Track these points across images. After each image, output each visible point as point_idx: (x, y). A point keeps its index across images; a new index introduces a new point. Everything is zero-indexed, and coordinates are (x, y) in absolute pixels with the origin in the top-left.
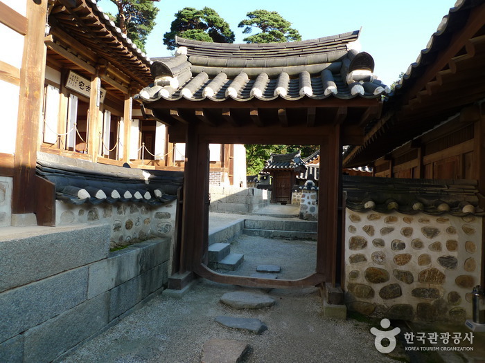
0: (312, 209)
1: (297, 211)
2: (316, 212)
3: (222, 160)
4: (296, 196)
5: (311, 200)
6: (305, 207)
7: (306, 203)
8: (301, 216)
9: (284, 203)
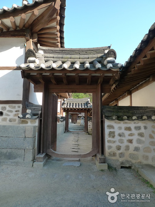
0: (83, 124)
1: (80, 124)
2: (84, 124)
3: (60, 112)
4: (78, 121)
5: (83, 122)
6: (81, 123)
7: (82, 122)
8: (81, 125)
9: (75, 123)
